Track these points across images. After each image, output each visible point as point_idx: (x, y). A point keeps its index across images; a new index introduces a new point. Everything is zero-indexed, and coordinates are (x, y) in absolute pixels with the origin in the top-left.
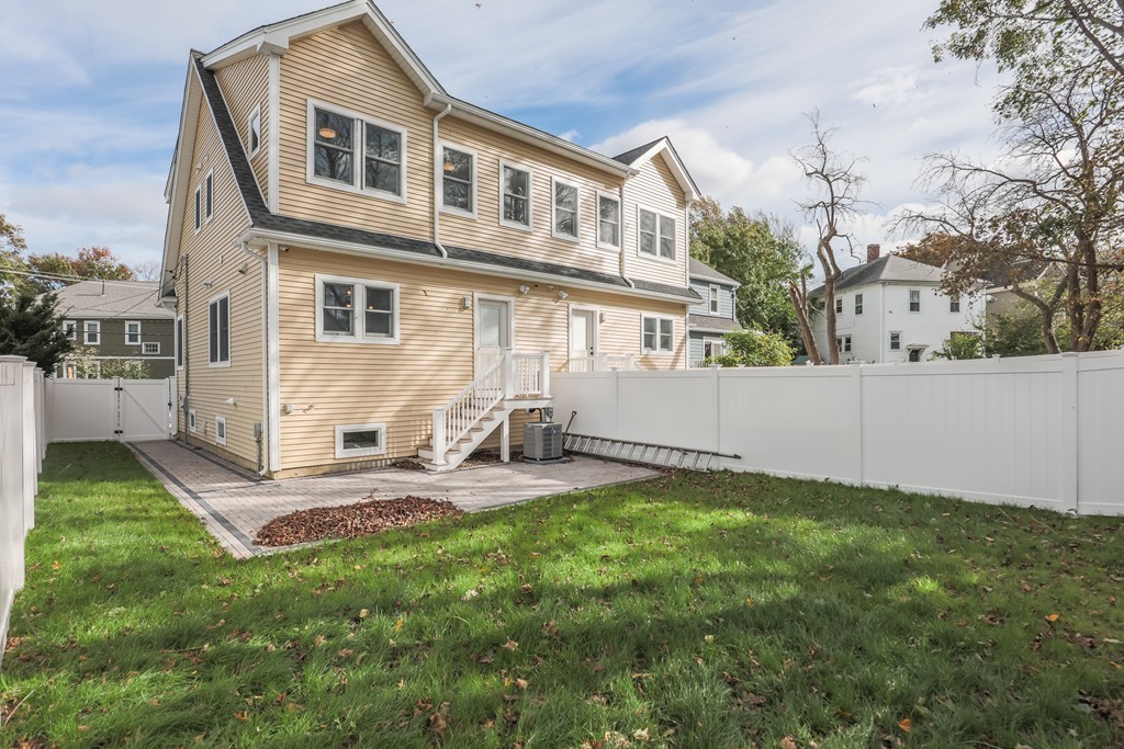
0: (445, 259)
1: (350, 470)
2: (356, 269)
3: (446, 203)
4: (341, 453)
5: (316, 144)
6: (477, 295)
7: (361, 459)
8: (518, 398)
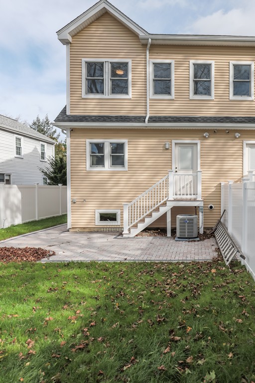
0: (146, 124)
1: (104, 231)
2: (105, 135)
3: (156, 93)
4: (98, 223)
5: (86, 79)
6: (174, 142)
7: (108, 227)
8: (175, 200)
